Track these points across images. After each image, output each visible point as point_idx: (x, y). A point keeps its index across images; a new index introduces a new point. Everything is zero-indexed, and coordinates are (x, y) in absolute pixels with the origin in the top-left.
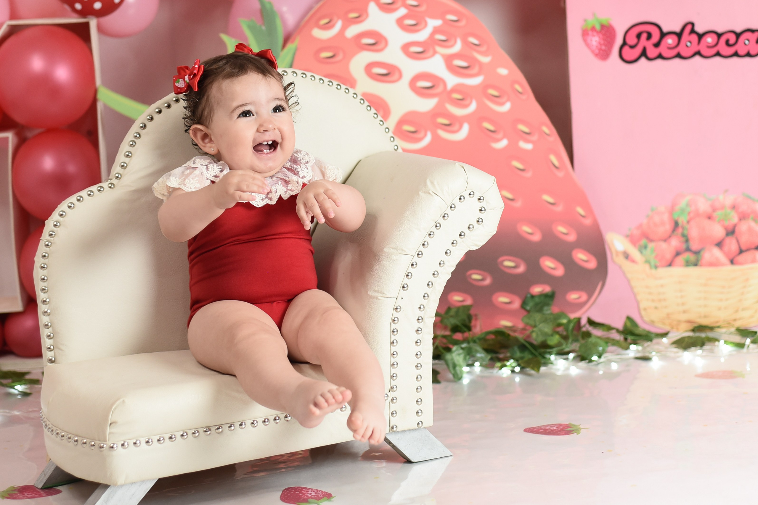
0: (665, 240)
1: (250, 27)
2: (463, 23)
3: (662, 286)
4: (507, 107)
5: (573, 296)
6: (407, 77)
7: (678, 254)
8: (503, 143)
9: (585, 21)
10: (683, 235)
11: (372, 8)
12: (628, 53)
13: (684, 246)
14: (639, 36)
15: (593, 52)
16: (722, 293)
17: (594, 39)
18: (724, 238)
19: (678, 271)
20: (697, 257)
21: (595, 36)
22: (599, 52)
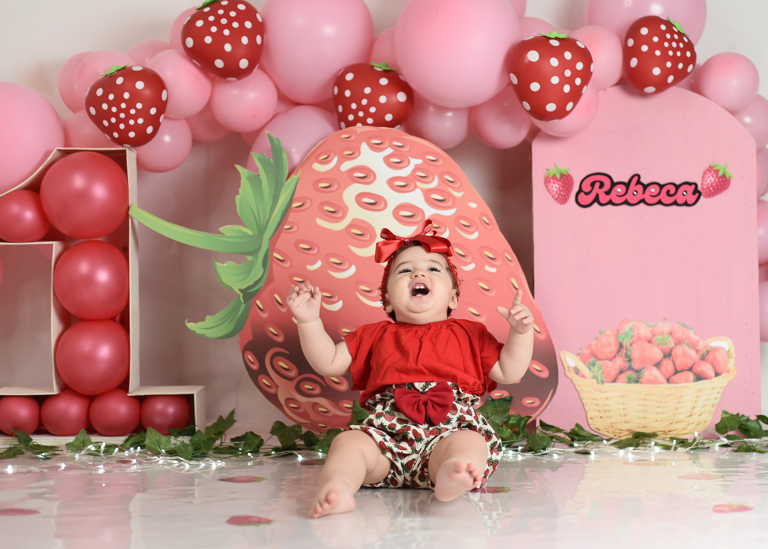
0: (611, 360)
1: (260, 159)
2: (440, 163)
3: (607, 399)
4: (476, 235)
5: (528, 401)
6: (391, 207)
7: (621, 372)
8: (472, 266)
9: (547, 170)
10: (627, 356)
11: (364, 147)
12: (583, 199)
13: (627, 365)
14: (593, 185)
15: (553, 196)
16: (659, 407)
17: (554, 185)
18: (661, 360)
19: (621, 387)
20: (638, 375)
21: (555, 184)
22: (559, 197)
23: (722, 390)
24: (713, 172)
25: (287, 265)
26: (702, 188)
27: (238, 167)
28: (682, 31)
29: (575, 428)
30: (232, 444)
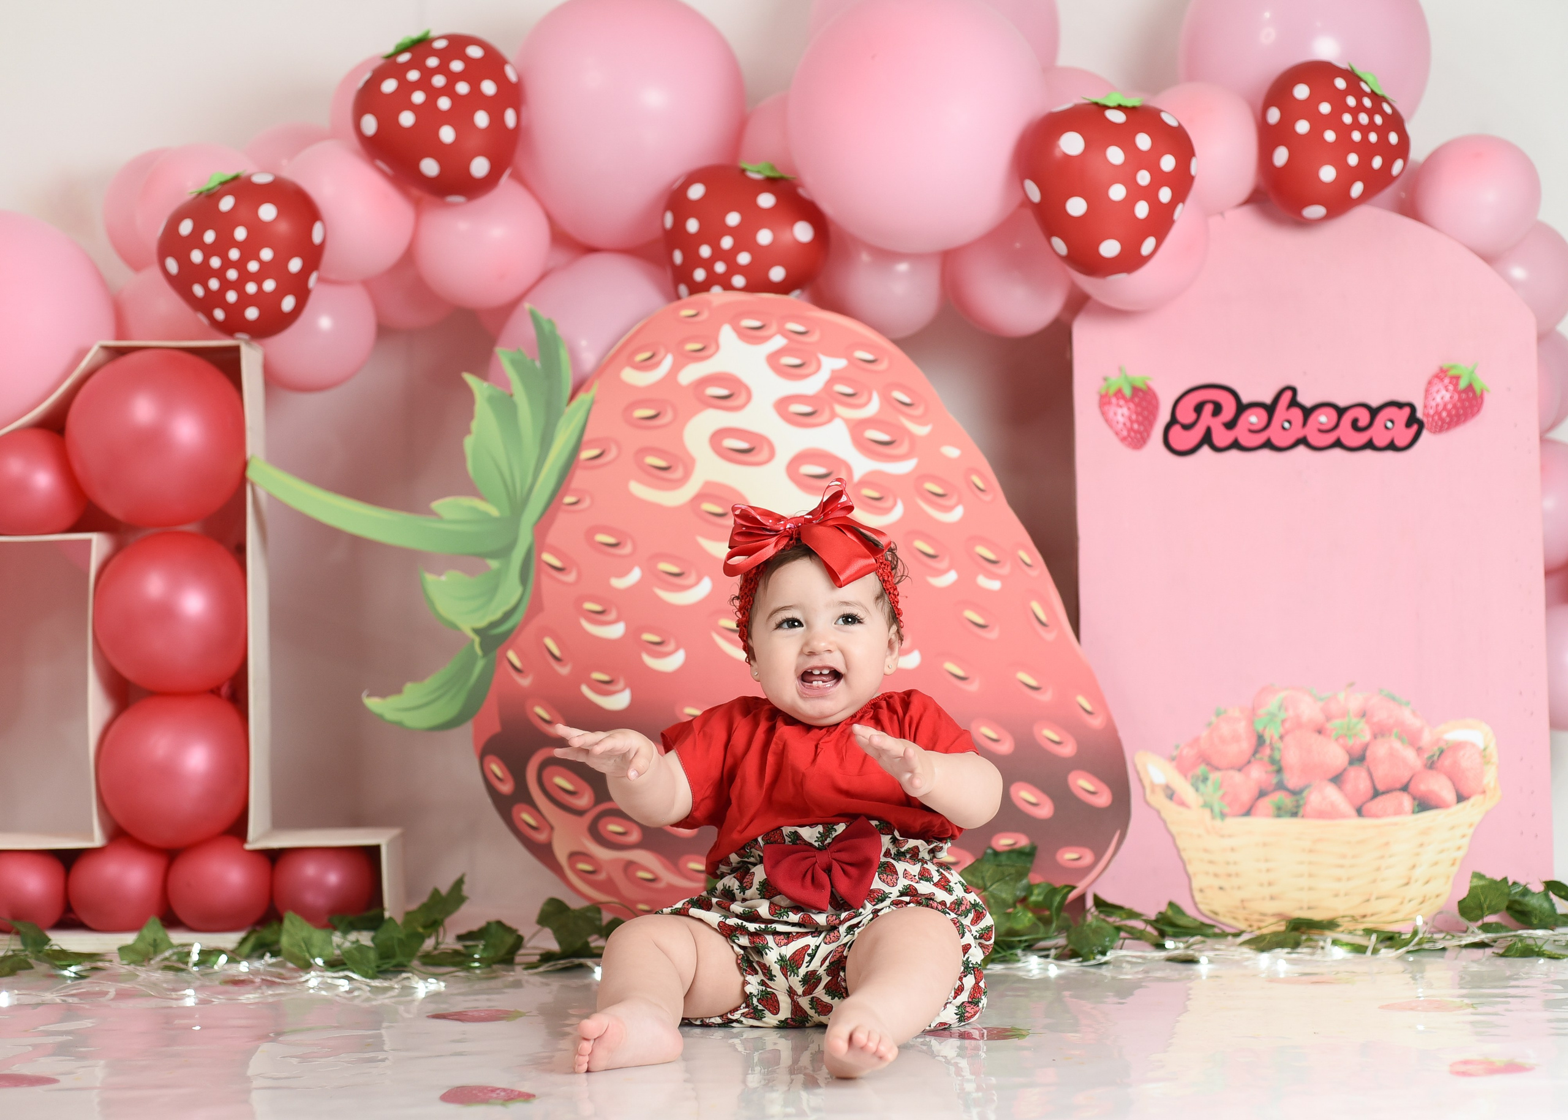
0: (1240, 770)
1: (514, 363)
2: (883, 366)
3: (1233, 850)
4: (957, 514)
5: (1068, 855)
6: (783, 456)
7: (1262, 794)
8: (951, 577)
9: (1105, 379)
10: (1272, 761)
11: (727, 334)
12: (1182, 439)
13: (1274, 780)
14: (1199, 408)
15: (1117, 434)
16: (1342, 866)
17: (1120, 411)
18: (1345, 770)
19: (1262, 824)
20: (1297, 801)
21: (1121, 407)
22: (1129, 435)
23: (1471, 831)
24: (1447, 381)
25: (571, 578)
26: (1424, 414)
27: (470, 379)
28: (1379, 91)
29: (1167, 910)
30: (459, 946)
